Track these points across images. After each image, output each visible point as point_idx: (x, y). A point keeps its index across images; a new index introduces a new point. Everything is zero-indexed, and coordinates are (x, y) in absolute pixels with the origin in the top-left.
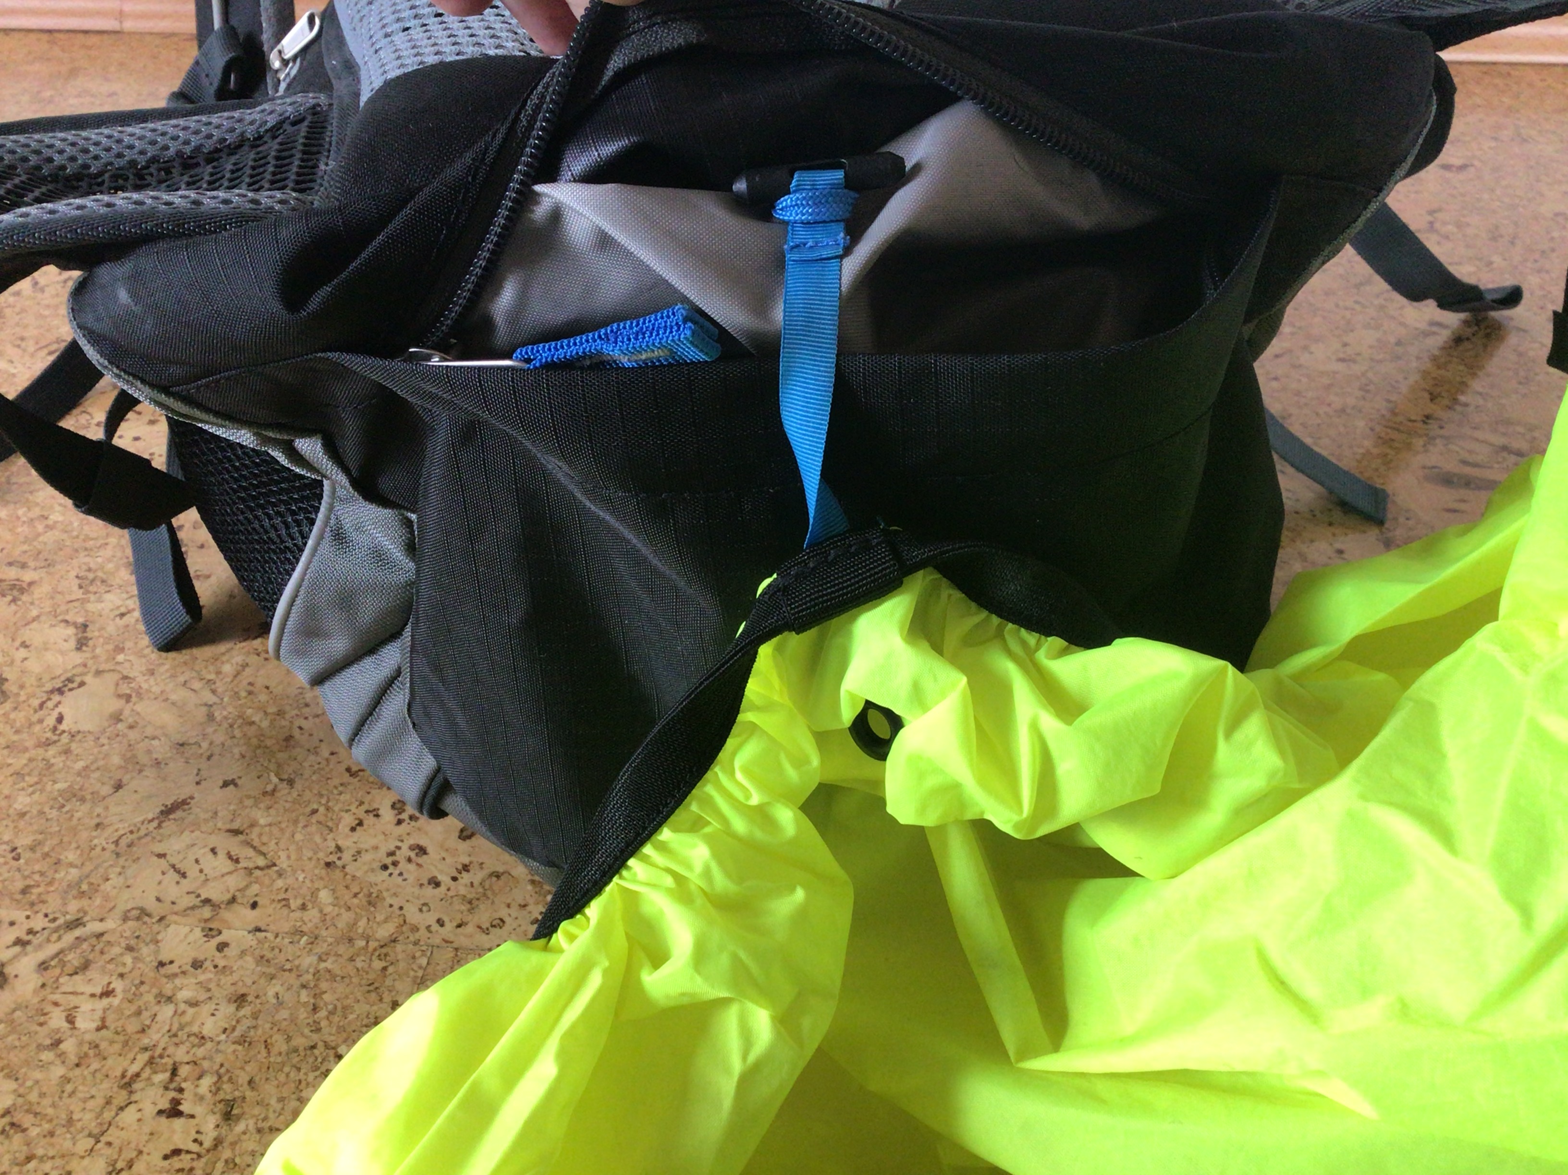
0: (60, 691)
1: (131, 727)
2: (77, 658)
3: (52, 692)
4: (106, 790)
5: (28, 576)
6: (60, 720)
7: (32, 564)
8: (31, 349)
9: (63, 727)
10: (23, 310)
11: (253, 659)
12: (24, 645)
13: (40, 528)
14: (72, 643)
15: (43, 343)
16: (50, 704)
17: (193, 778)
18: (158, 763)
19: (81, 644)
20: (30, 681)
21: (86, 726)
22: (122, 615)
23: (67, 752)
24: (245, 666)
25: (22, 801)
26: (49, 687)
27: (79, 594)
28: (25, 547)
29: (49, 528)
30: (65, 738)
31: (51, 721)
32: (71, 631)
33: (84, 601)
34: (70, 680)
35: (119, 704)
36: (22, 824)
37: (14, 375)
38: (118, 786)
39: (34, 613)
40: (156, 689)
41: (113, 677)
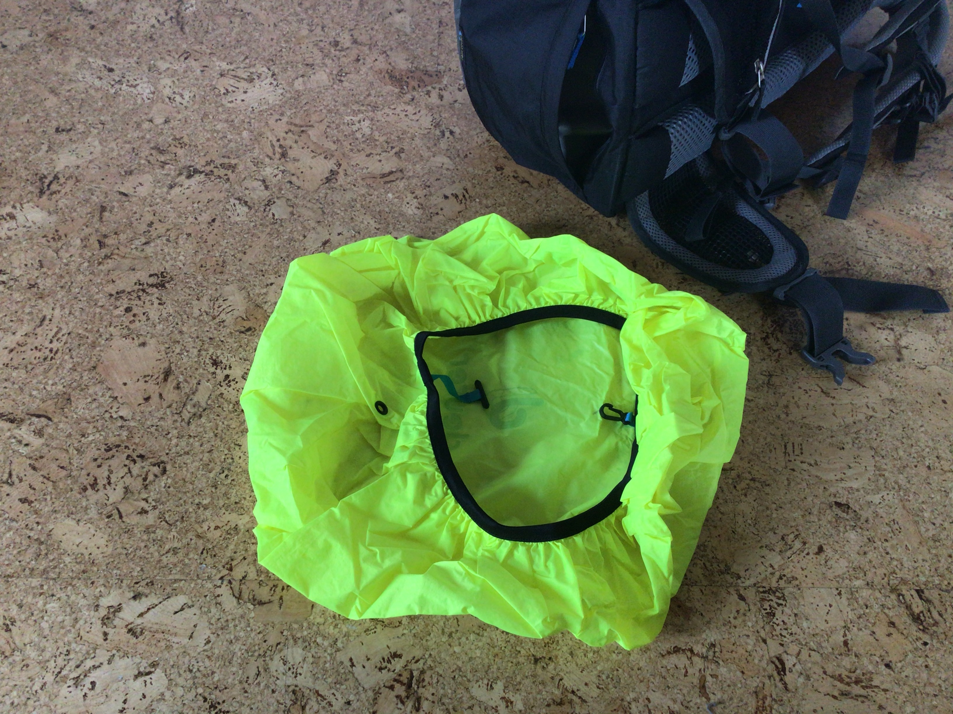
0: (268, 205)
1: (299, 216)
2: (267, 193)
3: (265, 205)
4: (301, 238)
5: (233, 162)
6: (273, 215)
7: (232, 157)
8: (177, 56)
9: (276, 217)
10: (161, 36)
11: (328, 191)
12: (246, 189)
13: (226, 141)
14: (263, 188)
15: (180, 54)
16: (267, 210)
17: (327, 233)
18: (314, 229)
19: (267, 187)
20: (256, 202)
21: (284, 217)
22: (275, 176)
23: (282, 226)
24: (327, 194)
25: (276, 243)
26: (263, 204)
27: (255, 168)
28: (224, 150)
29: (230, 141)
30: (279, 221)
31: (271, 215)
32: (260, 183)
33: (259, 171)
34: (270, 201)
35: (291, 209)
36: (280, 249)
37: (176, 70)
38: (305, 237)
39: (243, 176)
40: (301, 203)
41: (284, 200)
